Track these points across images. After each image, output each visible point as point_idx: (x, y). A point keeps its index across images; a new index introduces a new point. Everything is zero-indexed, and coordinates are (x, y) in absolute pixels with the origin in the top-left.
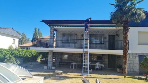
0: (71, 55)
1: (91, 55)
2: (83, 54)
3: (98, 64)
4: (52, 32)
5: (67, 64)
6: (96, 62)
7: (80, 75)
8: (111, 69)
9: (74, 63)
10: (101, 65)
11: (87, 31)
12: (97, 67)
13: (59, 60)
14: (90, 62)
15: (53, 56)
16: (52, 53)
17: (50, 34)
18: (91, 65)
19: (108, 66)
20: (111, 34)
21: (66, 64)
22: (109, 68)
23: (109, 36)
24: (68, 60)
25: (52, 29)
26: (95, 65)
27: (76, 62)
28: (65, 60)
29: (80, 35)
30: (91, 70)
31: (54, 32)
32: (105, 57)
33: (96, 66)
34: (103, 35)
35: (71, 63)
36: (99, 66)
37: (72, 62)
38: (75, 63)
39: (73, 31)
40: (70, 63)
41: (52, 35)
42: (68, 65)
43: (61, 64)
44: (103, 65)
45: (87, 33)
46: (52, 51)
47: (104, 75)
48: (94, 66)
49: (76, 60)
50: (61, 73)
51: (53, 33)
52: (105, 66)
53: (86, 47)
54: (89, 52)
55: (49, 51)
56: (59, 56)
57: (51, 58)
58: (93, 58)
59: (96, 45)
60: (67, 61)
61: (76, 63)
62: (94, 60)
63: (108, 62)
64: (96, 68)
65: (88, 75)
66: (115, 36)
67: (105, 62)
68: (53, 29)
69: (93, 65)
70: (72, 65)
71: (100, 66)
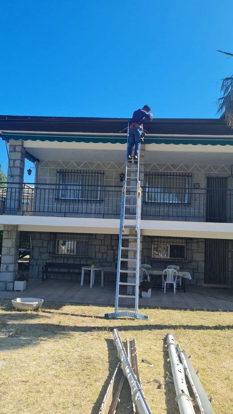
0: (86, 239)
1: (149, 241)
2: (121, 238)
3: (171, 271)
4: (15, 160)
5: (71, 271)
6: (164, 264)
7: (107, 317)
8: (212, 285)
9: (93, 266)
10: (181, 274)
11: (136, 154)
12: (170, 280)
13: (45, 256)
14: (146, 265)
15: (19, 246)
16: (14, 235)
17: (10, 167)
18: (150, 275)
19: (202, 276)
20: (215, 173)
21: (65, 270)
22: (205, 282)
23: (209, 179)
24: (74, 258)
25: (15, 151)
26: (163, 273)
27: (100, 263)
28: (65, 257)
29: (115, 174)
30: (150, 290)
31: (23, 161)
32: (194, 246)
33: (165, 276)
34: (190, 176)
35: (83, 268)
36: (174, 277)
37: (89, 263)
38: (95, 267)
39: (91, 163)
40: (79, 267)
41: (17, 172)
42: (74, 273)
43: (49, 270)
44: (188, 275)
45: (136, 163)
46: (17, 226)
47: (192, 310)
48: (160, 276)
49: (99, 256)
50: (36, 309)
51: (18, 163)
52: (193, 277)
53: (131, 213)
54: (141, 230)
55: (5, 226)
56: (45, 245)
57: (13, 251)
58: (157, 249)
59: (166, 209)
60: (71, 262)
61: (101, 266)
62: (161, 256)
63: (202, 264)
64: (165, 284)
65: (135, 316)
66: (226, 178)
67: (194, 264)
68: (18, 149)
69: (156, 272)
70: (88, 274)
71: (179, 277)
